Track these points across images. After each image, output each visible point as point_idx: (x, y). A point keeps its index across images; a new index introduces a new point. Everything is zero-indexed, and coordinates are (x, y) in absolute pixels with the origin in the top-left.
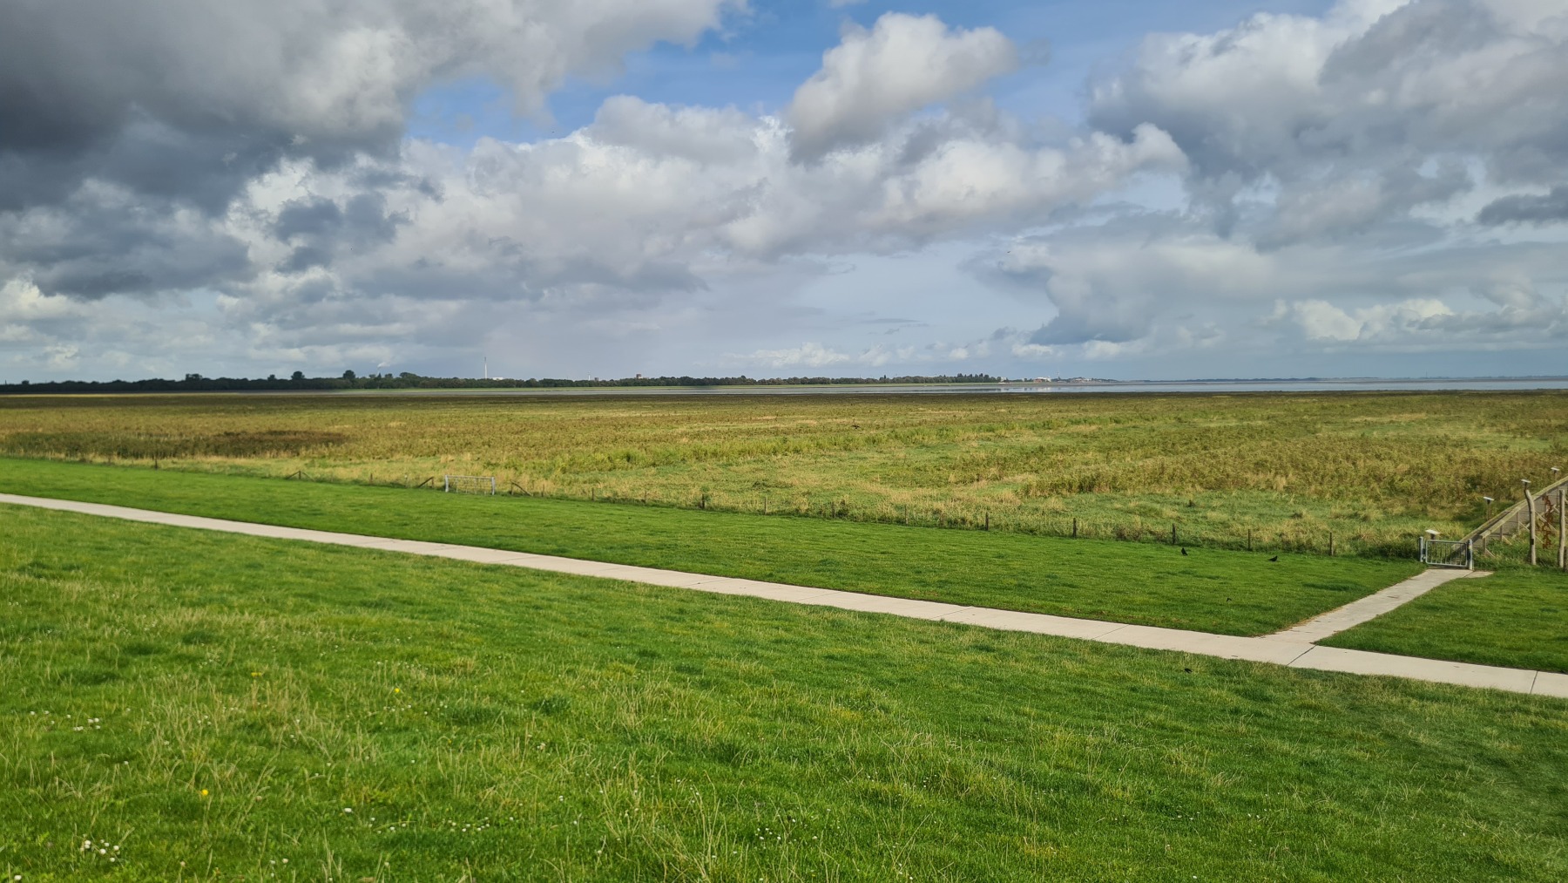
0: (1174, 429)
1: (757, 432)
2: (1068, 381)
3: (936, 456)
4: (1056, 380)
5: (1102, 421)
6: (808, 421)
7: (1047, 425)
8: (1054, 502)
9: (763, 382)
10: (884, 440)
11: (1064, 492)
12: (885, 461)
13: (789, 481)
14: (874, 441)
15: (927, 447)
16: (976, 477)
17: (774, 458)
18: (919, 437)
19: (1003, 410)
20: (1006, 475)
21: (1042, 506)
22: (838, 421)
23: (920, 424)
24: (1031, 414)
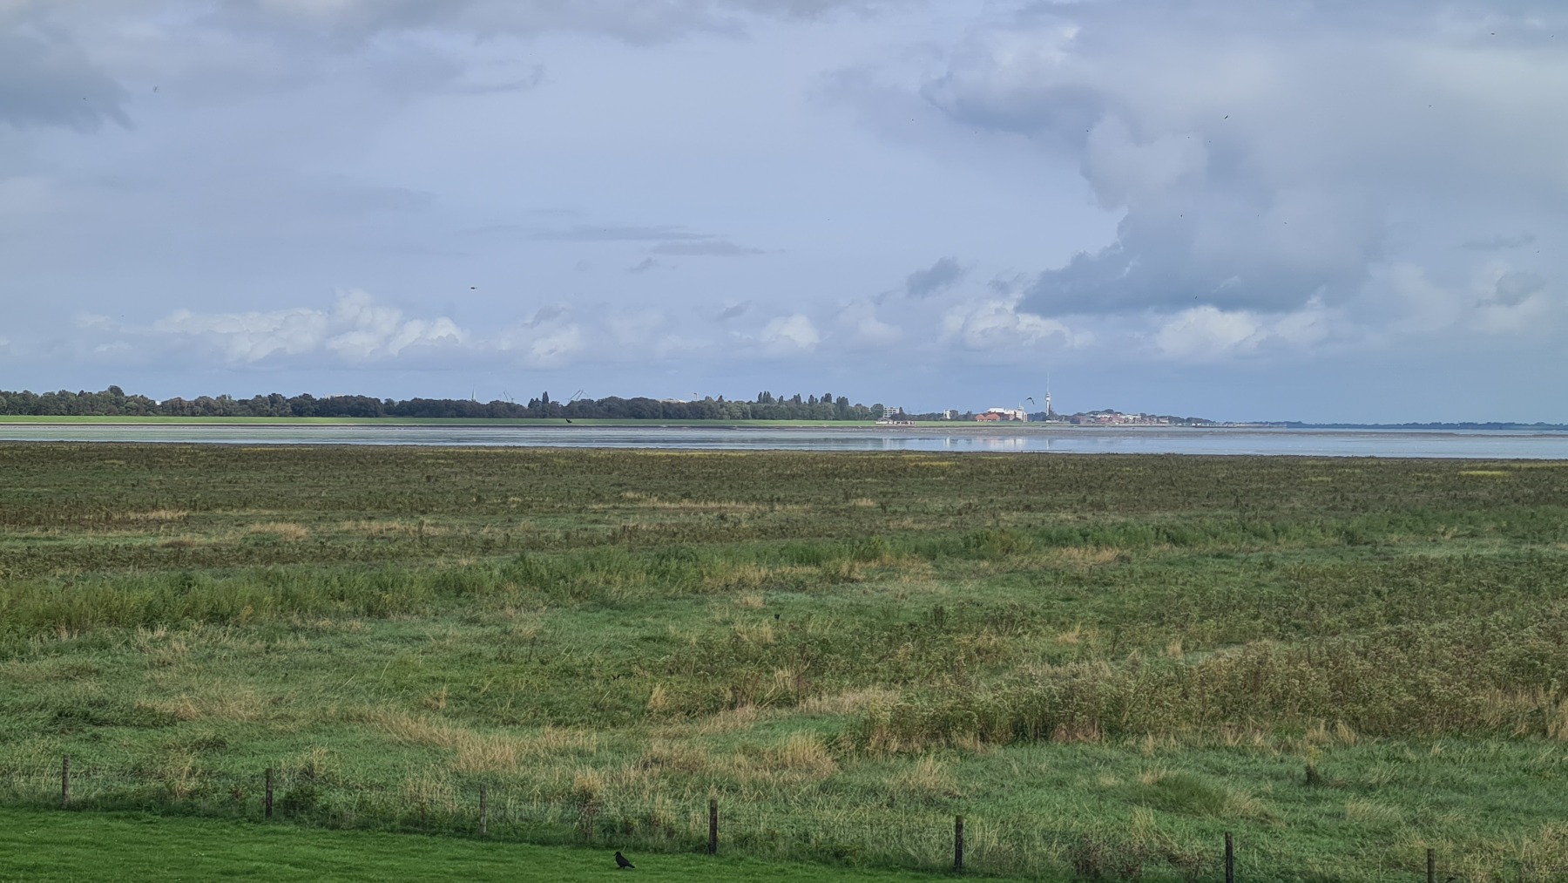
0: (1327, 563)
1: (117, 558)
2: (1074, 420)
3: (633, 633)
4: (1041, 417)
5: (1131, 538)
6: (281, 527)
7: (975, 547)
8: (930, 771)
9: (175, 408)
10: (490, 586)
11: (969, 741)
12: (475, 648)
13: (169, 706)
14: (460, 589)
15: (612, 605)
16: (729, 696)
17: (143, 635)
18: (595, 579)
19: (864, 502)
20: (817, 691)
21: (888, 781)
22: (375, 526)
23: (613, 539)
24: (941, 516)
